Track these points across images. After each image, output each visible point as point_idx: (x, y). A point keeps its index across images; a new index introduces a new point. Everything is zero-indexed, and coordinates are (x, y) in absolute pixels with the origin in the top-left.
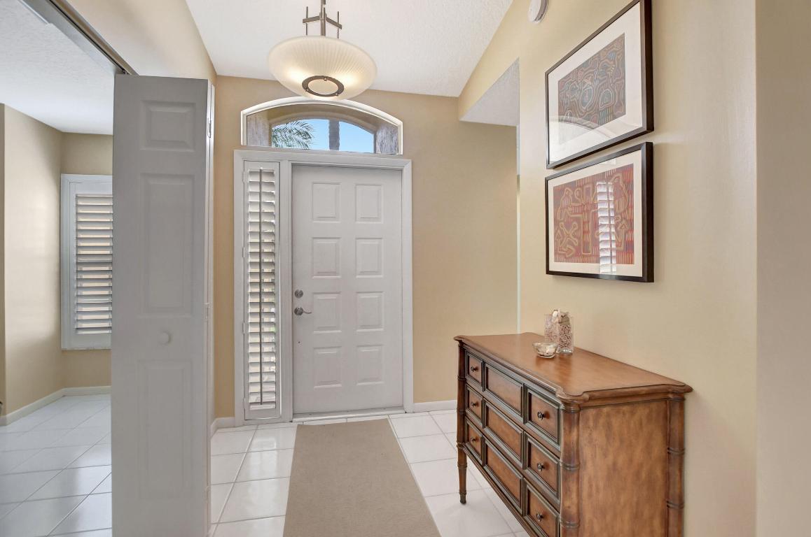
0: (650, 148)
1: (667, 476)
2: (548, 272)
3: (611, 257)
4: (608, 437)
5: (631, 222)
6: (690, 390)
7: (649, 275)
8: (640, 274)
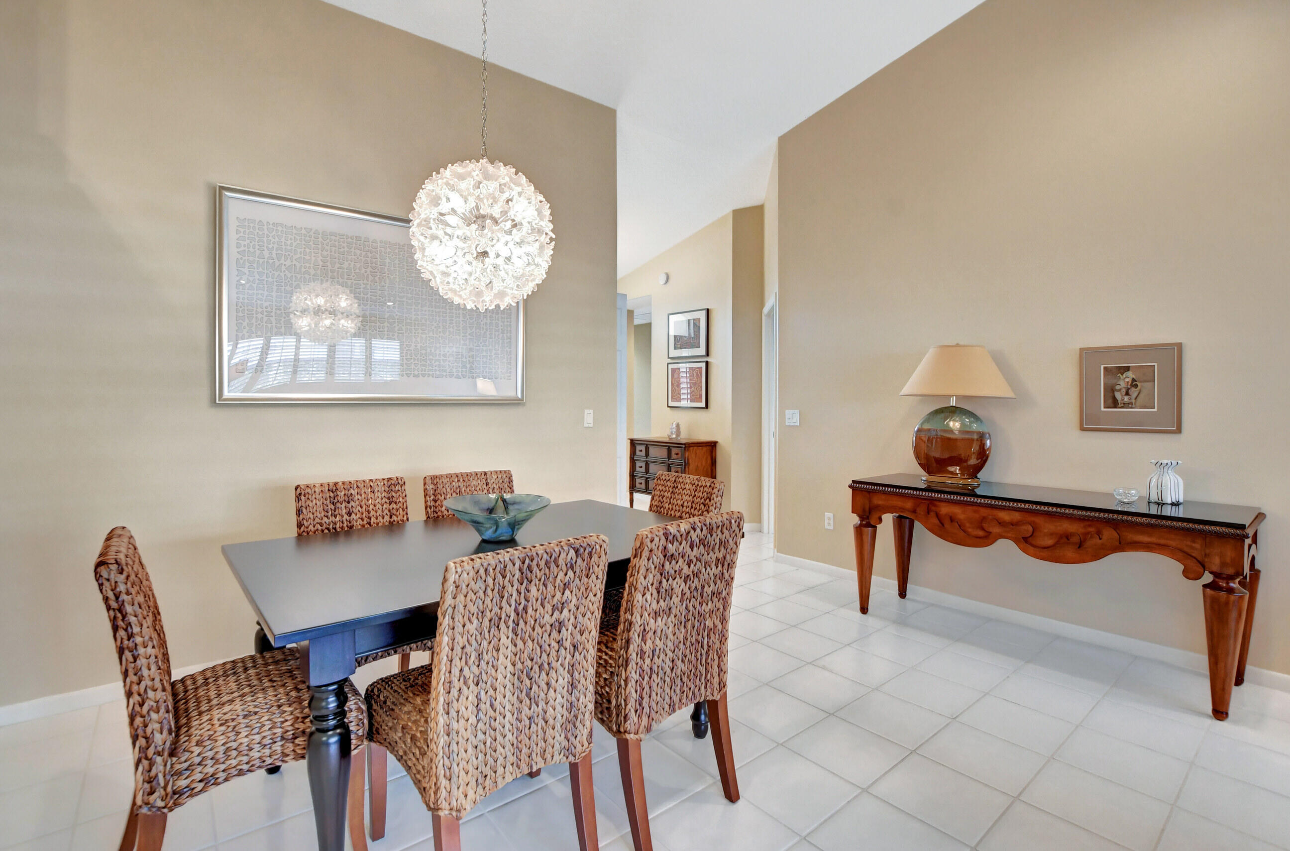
0: (707, 363)
1: (712, 470)
2: (668, 407)
3: (688, 399)
4: (696, 457)
5: (701, 387)
6: (717, 442)
7: (707, 407)
8: (704, 406)
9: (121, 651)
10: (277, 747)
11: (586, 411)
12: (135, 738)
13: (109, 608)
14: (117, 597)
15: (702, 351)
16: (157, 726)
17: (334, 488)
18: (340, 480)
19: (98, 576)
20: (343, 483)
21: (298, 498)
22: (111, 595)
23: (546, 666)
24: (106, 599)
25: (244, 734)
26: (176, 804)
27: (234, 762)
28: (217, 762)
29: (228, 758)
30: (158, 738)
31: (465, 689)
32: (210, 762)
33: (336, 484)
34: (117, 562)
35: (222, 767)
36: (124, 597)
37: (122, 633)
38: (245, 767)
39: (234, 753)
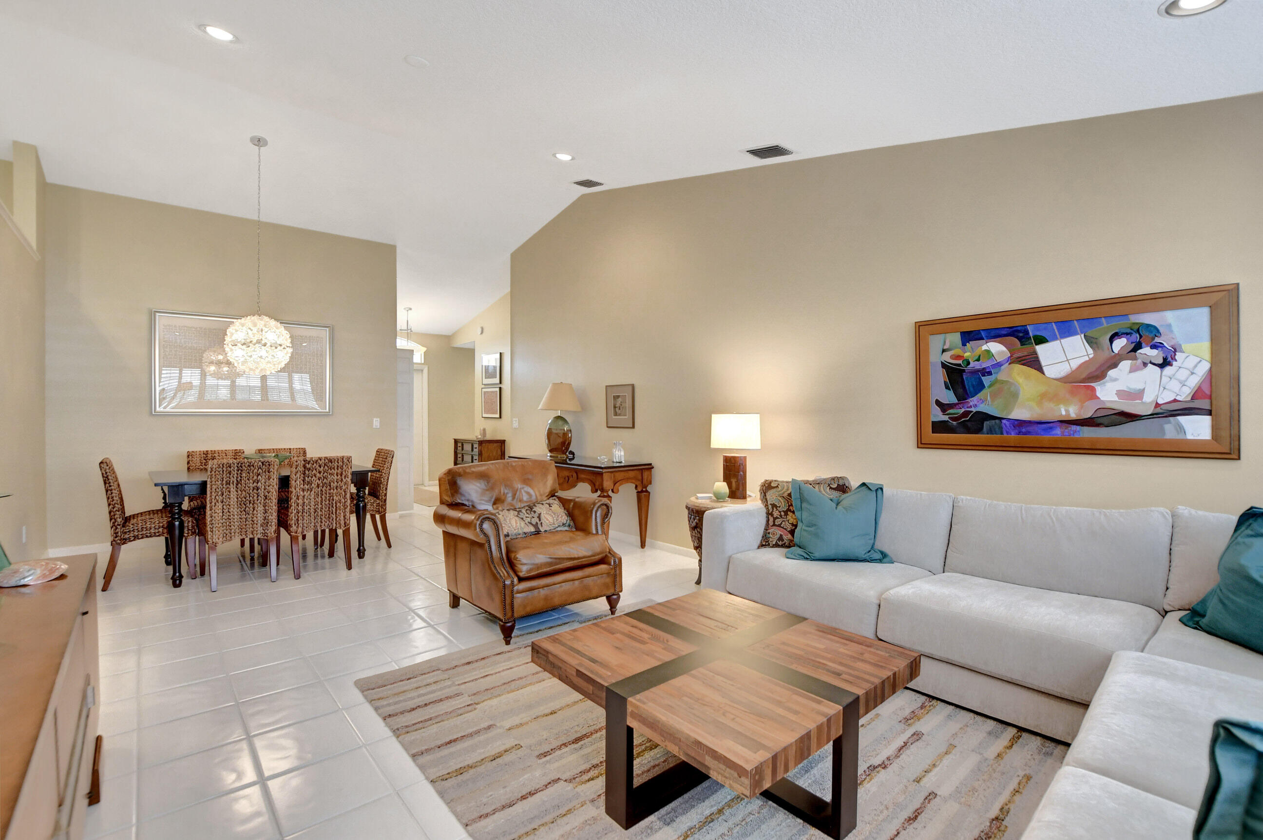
0: (500, 388)
2: (482, 417)
4: (492, 449)
6: (505, 439)
8: (499, 416)
9: (107, 491)
10: (161, 530)
11: (375, 419)
12: (111, 520)
13: (103, 477)
14: (106, 473)
15: (497, 380)
16: (118, 516)
17: (206, 453)
18: (209, 449)
19: (100, 467)
20: (211, 451)
21: (188, 456)
22: (104, 473)
23: (252, 502)
24: (103, 474)
25: (148, 523)
26: (124, 543)
27: (145, 532)
28: (139, 531)
29: (142, 530)
30: (119, 520)
31: (217, 503)
32: (136, 531)
33: (207, 451)
34: (106, 463)
35: (141, 533)
36: (108, 474)
37: (107, 485)
38: (149, 535)
39: (145, 529)
